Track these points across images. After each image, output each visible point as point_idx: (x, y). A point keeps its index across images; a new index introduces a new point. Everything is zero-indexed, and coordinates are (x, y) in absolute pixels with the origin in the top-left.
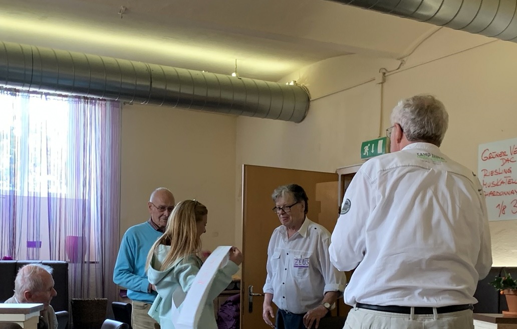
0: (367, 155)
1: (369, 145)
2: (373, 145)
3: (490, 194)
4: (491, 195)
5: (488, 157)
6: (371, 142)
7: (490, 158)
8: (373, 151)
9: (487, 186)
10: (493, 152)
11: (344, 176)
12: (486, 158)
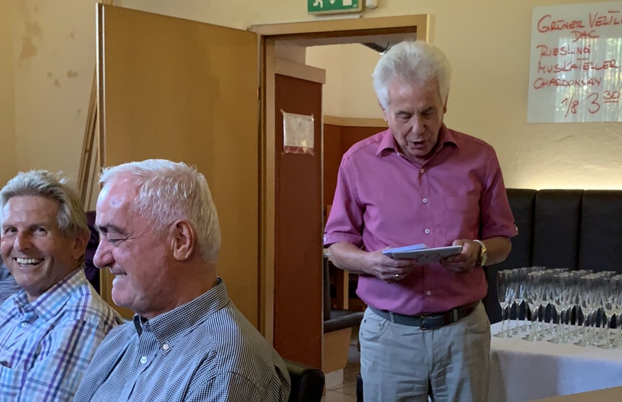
0: (322, 6)
3: (551, 82)
4: (552, 84)
5: (550, 27)
7: (553, 29)
9: (546, 69)
10: (559, 20)
11: (265, 37)
12: (546, 29)
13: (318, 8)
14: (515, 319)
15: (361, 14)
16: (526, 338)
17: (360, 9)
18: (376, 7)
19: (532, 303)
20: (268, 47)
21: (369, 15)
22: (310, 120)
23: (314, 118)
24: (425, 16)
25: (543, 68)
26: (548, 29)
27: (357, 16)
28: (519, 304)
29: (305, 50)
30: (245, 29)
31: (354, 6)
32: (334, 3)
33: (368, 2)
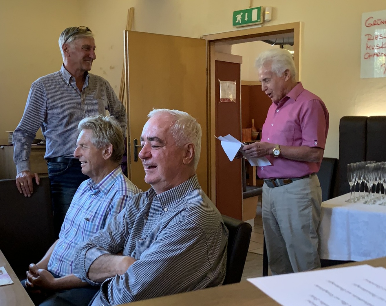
0: (240, 22)
1: (242, 14)
2: (247, 14)
4: (375, 56)
5: (373, 24)
6: (244, 11)
7: (374, 24)
9: (371, 48)
10: (378, 19)
11: (210, 42)
12: (370, 25)
13: (238, 23)
14: (358, 191)
15: (262, 25)
16: (366, 203)
17: (262, 22)
18: (270, 21)
19: (369, 182)
20: (211, 47)
21: (266, 25)
22: (234, 84)
23: (236, 82)
24: (299, 22)
25: (369, 47)
26: (372, 24)
27: (260, 26)
28: (361, 183)
29: (231, 46)
30: (199, 38)
31: (258, 21)
32: (247, 20)
33: (266, 18)
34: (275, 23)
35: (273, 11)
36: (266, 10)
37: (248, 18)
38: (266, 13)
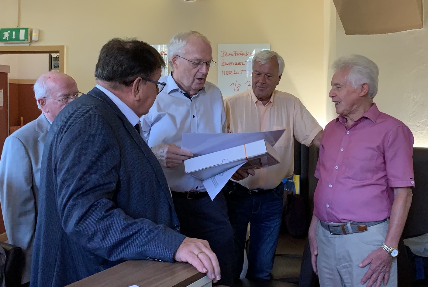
0: (8, 39)
1: (9, 32)
2: (14, 32)
6: (12, 30)
8: (14, 37)
13: (6, 40)
15: (30, 44)
17: (29, 41)
18: (37, 41)
21: (34, 45)
22: (1, 92)
24: (64, 46)
27: (28, 45)
31: (26, 40)
32: (15, 38)
33: (33, 38)
34: (41, 44)
35: (40, 33)
36: (34, 32)
37: (15, 36)
38: (33, 34)
